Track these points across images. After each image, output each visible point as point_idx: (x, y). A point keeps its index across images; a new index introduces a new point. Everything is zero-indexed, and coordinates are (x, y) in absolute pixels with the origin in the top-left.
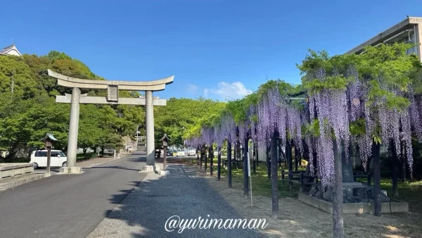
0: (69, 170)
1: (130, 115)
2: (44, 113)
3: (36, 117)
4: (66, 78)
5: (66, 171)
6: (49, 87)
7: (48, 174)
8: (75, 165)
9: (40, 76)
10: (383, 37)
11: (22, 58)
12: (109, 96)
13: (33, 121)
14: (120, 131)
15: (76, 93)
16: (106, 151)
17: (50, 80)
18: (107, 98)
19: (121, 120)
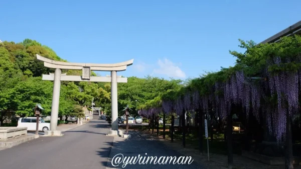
0: (53, 133)
1: (89, 90)
2: (27, 88)
3: (22, 91)
4: (50, 61)
5: (49, 134)
6: (24, 67)
7: (37, 136)
8: (57, 129)
9: (17, 59)
10: (292, 29)
11: (3, 44)
12: (83, 75)
13: (19, 94)
14: (81, 103)
15: (58, 72)
16: (69, 119)
17: (24, 62)
18: (81, 77)
19: (83, 94)
